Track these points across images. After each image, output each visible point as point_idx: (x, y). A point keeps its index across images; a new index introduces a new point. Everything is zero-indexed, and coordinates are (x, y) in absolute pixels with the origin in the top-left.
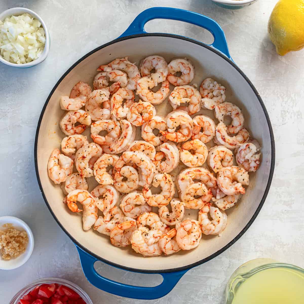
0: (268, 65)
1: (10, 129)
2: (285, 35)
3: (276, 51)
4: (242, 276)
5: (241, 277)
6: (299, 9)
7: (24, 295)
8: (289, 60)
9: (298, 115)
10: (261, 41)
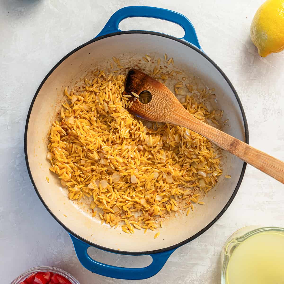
0: (250, 66)
1: (9, 126)
2: (267, 38)
3: (258, 53)
4: (237, 239)
5: (236, 241)
6: (280, 13)
7: (21, 281)
8: (270, 61)
9: (278, 112)
10: (244, 43)
